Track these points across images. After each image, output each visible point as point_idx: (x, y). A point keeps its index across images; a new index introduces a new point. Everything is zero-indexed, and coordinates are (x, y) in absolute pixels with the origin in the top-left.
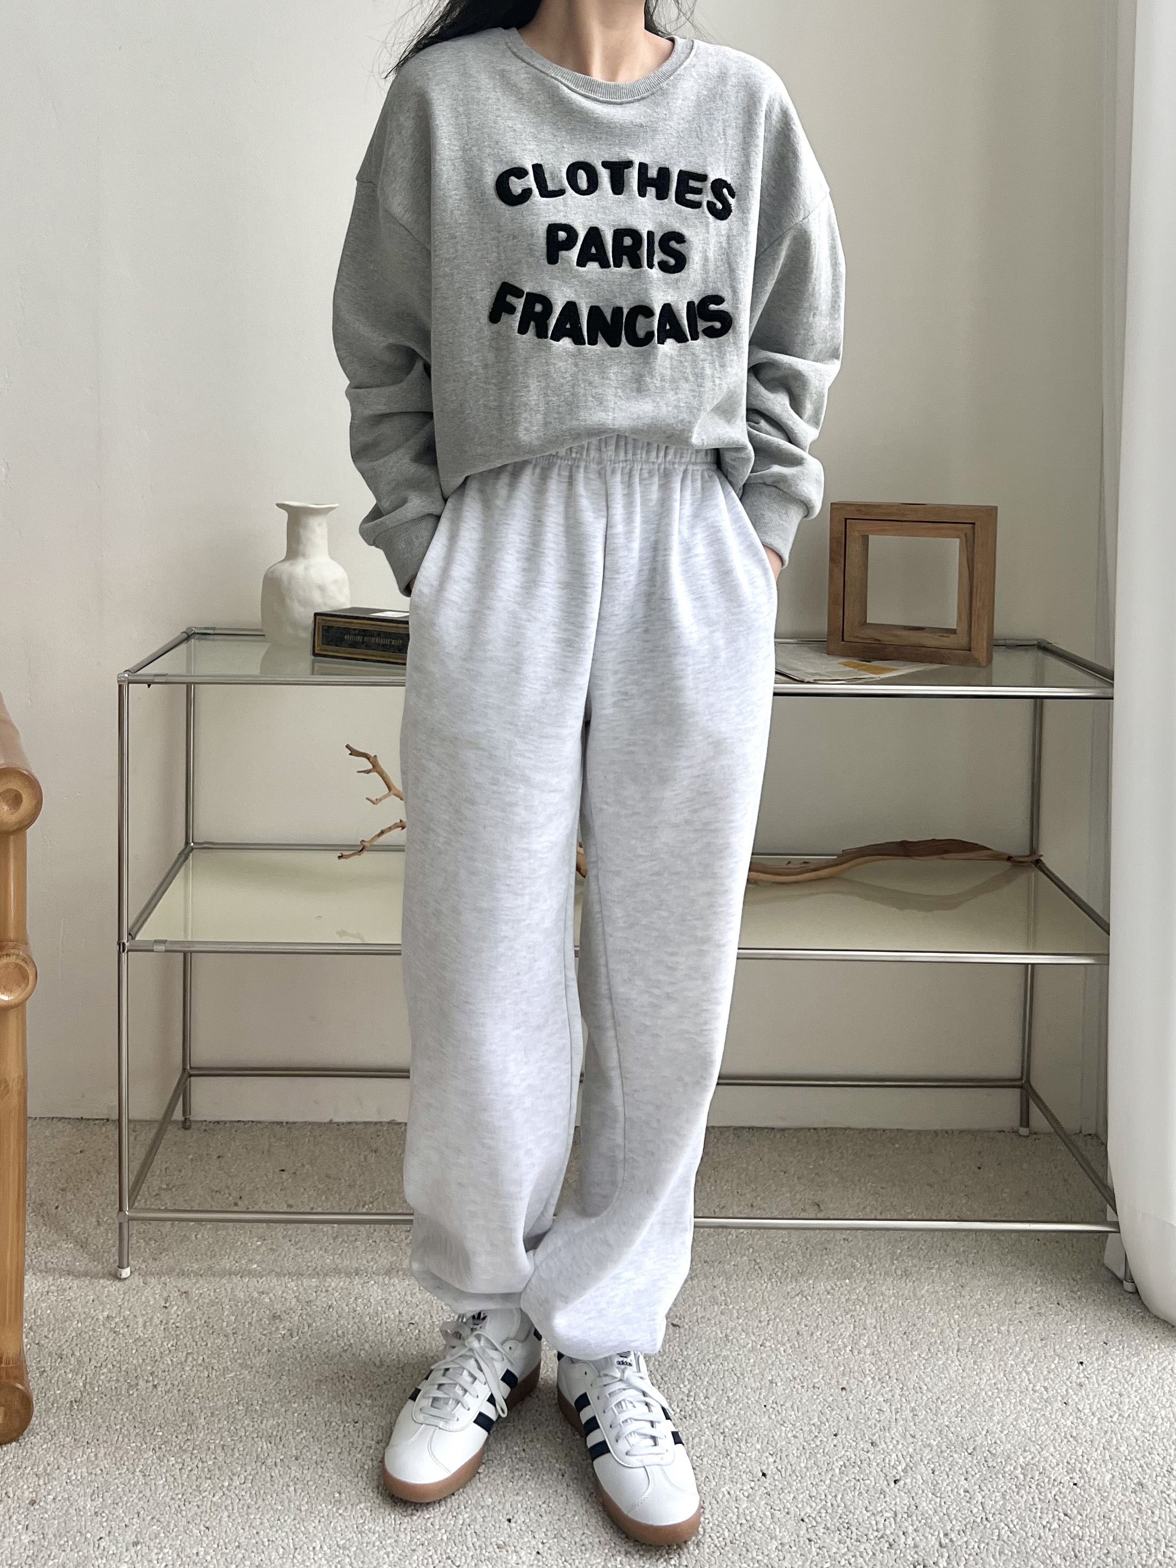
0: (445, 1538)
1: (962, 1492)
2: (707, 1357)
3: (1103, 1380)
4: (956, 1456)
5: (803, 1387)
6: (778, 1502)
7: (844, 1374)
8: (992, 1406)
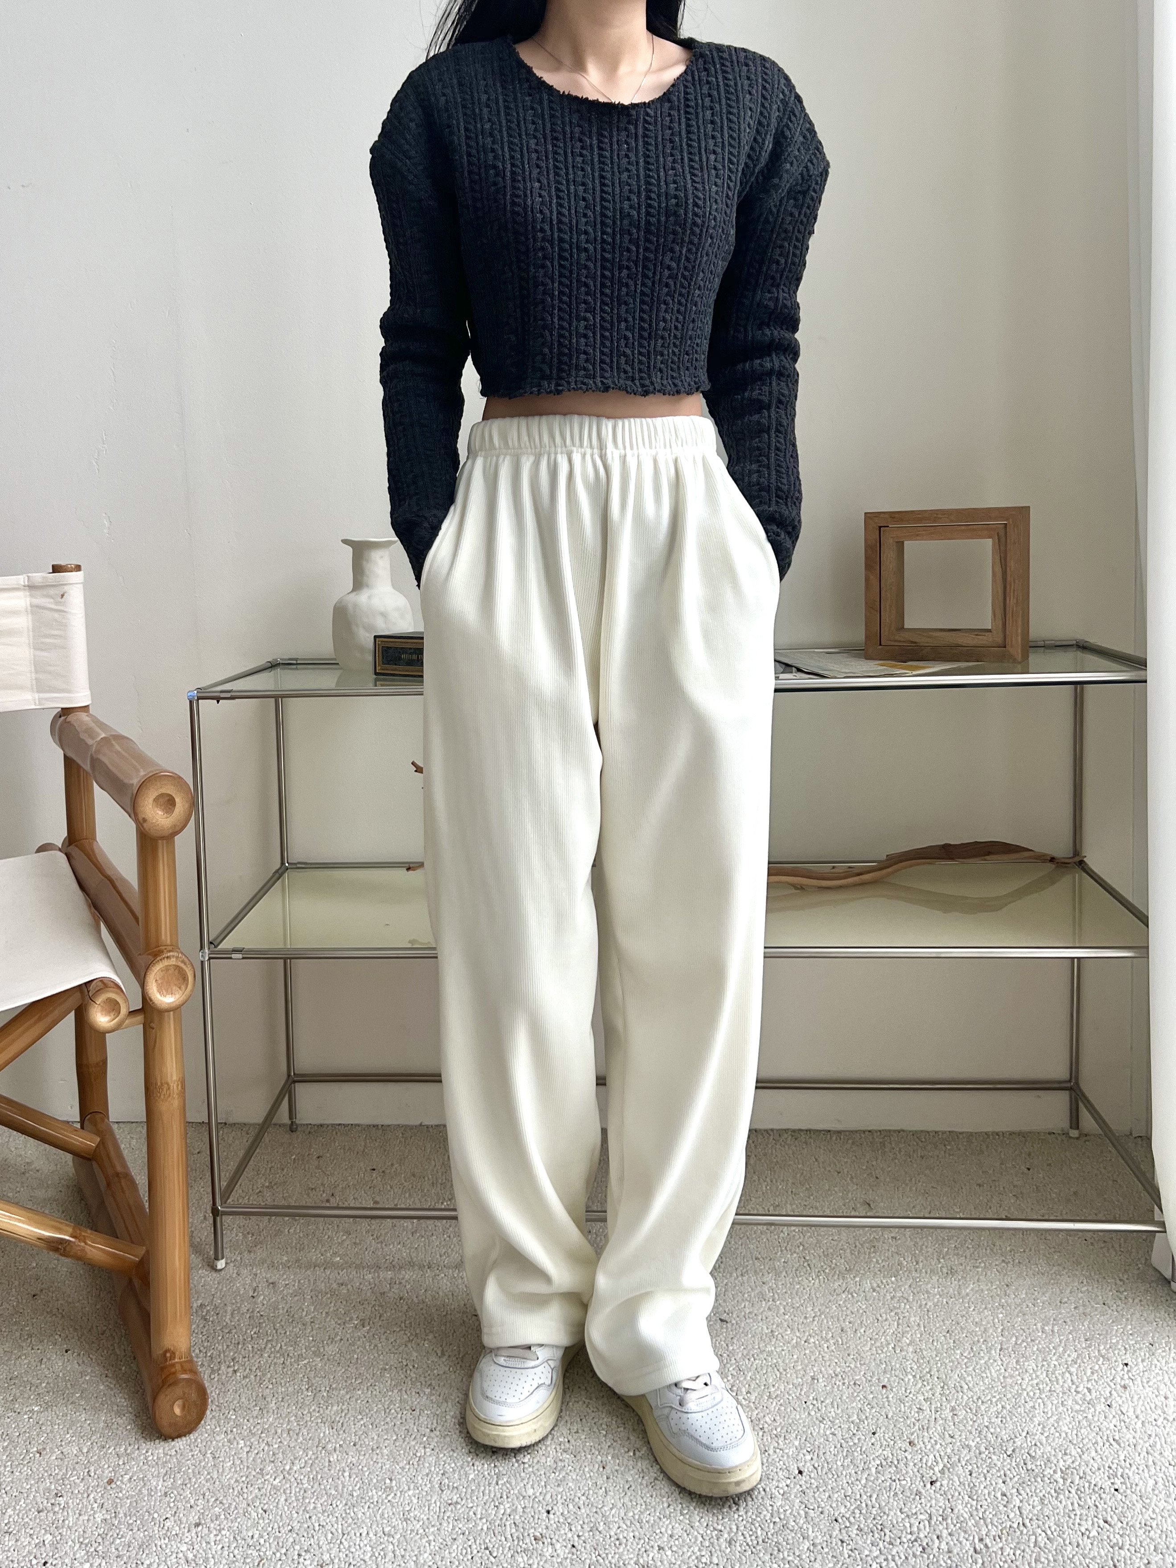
0: (485, 1528)
1: (999, 1495)
2: (752, 1352)
3: (1148, 1382)
4: (994, 1457)
5: (844, 1384)
6: (812, 1500)
7: (885, 1372)
8: (1034, 1407)
